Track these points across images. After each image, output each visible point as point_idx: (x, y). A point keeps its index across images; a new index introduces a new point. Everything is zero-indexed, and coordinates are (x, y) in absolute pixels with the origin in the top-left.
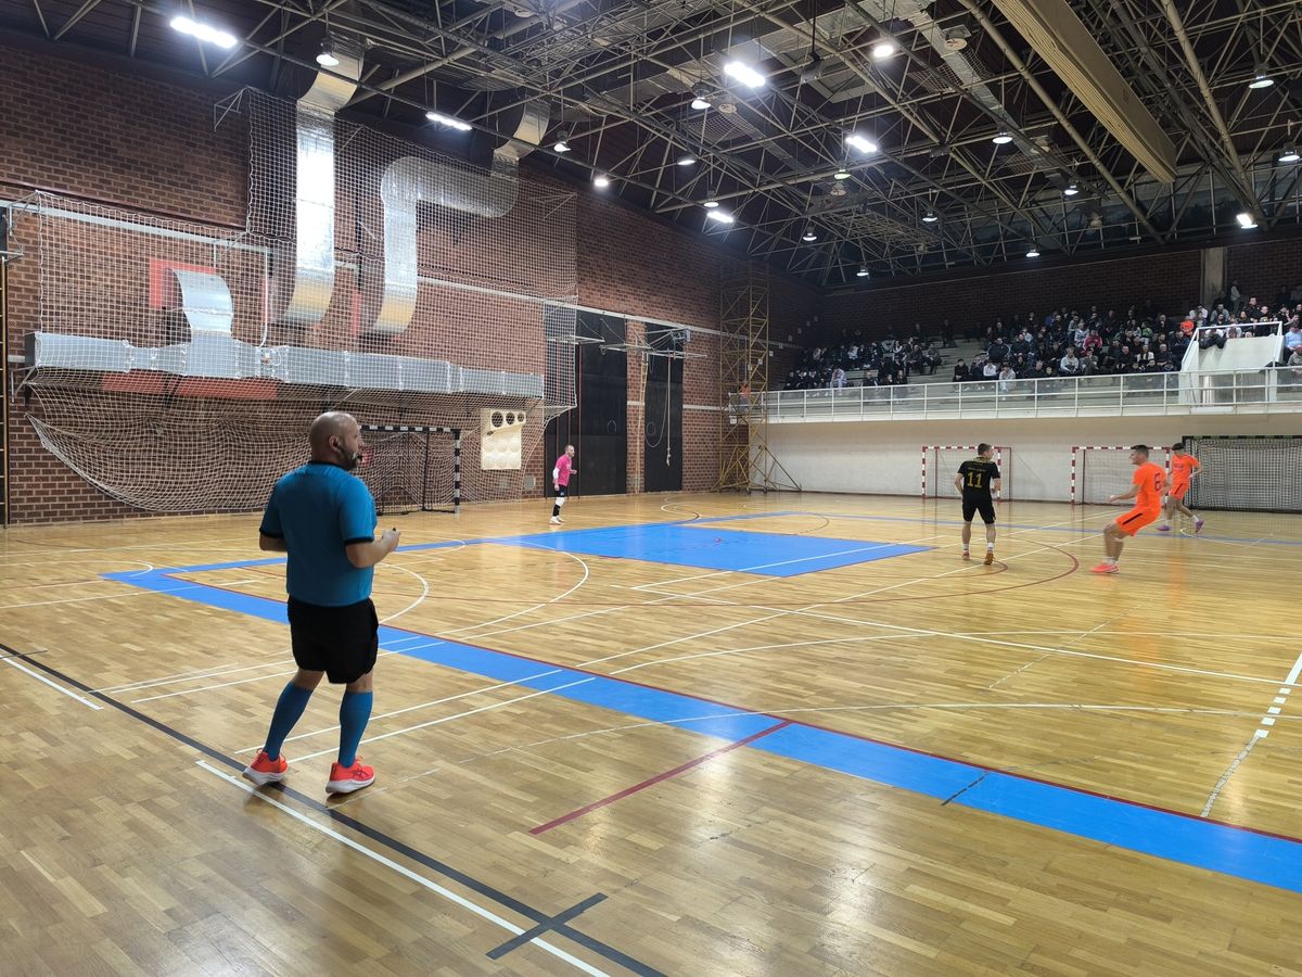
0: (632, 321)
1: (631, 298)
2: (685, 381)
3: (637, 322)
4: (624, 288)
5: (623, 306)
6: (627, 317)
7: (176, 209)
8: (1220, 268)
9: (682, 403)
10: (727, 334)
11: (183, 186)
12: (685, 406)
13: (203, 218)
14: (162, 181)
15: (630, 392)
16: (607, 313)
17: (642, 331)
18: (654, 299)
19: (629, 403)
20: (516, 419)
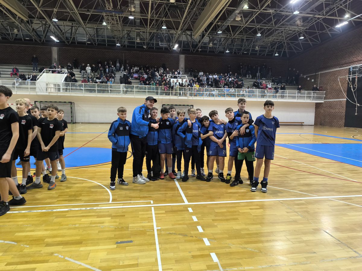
8: (57, 53)
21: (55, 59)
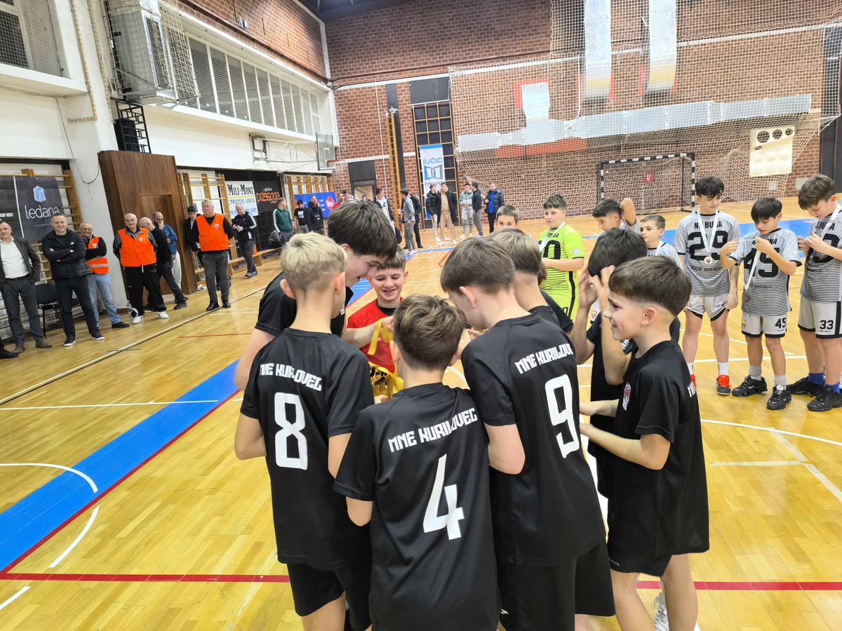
7: (526, 50)
11: (529, 35)
13: (540, 50)
14: (518, 36)
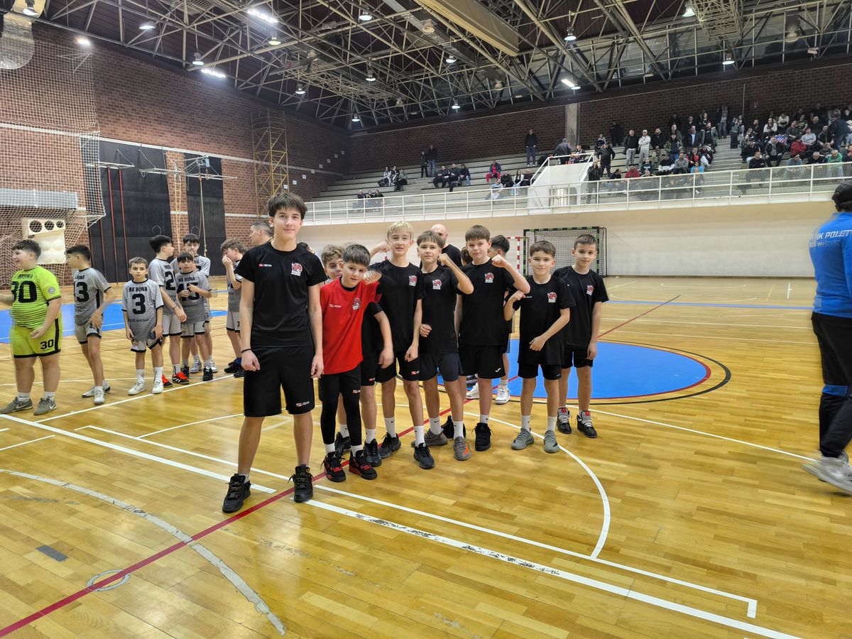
0: (171, 152)
1: (169, 135)
2: (225, 196)
3: (176, 152)
4: (159, 127)
5: (160, 140)
6: (165, 148)
8: (576, 118)
9: (223, 212)
10: (259, 162)
12: (226, 215)
15: (171, 204)
16: (144, 145)
17: (181, 160)
18: (191, 135)
19: (172, 212)
20: (55, 226)
21: (572, 132)
